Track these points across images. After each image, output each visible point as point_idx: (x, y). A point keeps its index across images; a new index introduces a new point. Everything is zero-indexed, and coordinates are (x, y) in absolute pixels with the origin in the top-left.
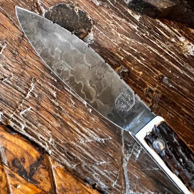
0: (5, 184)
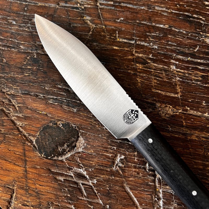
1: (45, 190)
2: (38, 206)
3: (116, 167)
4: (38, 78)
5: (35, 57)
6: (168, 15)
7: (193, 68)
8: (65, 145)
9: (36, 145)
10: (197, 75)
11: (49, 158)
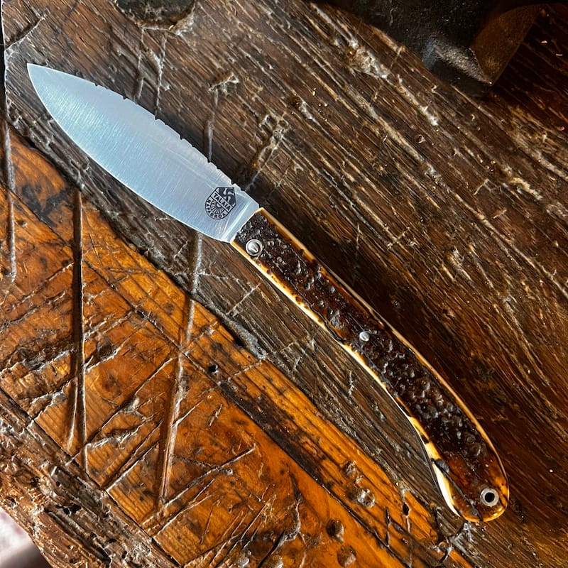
0: (6, 217)
1: (84, 51)
11: (123, 11)
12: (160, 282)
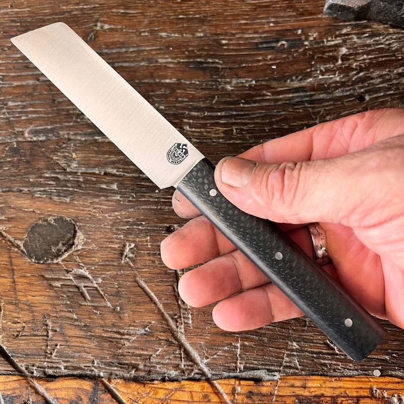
1: (39, 301)
2: (31, 321)
3: (125, 259)
4: (20, 170)
5: (15, 146)
6: (175, 67)
7: (212, 124)
8: (60, 244)
9: (24, 250)
10: (217, 132)
11: (42, 262)
12: (188, 388)
